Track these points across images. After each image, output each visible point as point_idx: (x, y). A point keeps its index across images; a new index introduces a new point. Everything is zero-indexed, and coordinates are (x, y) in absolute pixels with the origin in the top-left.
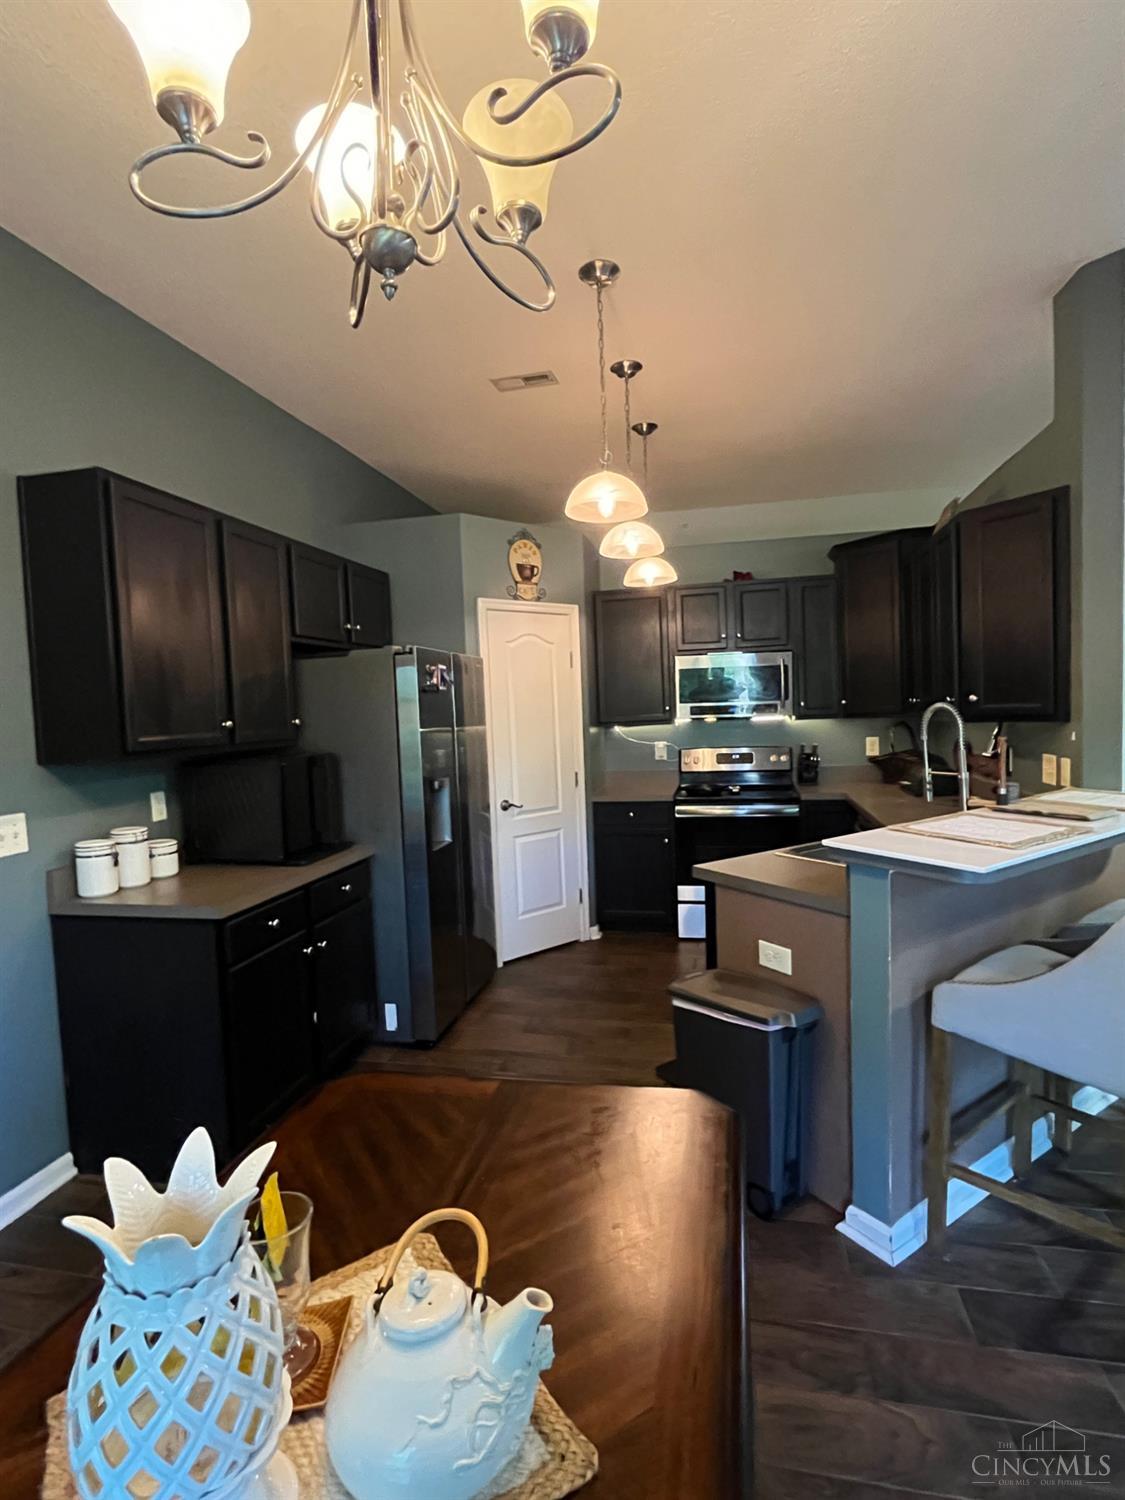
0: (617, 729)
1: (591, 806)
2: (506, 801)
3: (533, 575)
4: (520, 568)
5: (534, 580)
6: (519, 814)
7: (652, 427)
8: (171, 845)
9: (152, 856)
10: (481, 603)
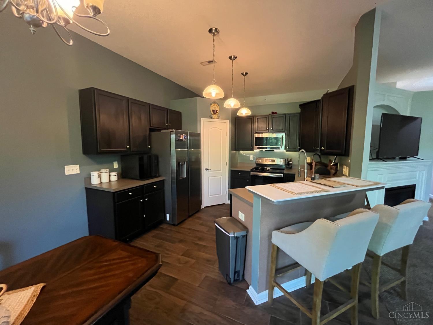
0: (241, 152)
1: (230, 171)
2: (207, 168)
3: (217, 113)
4: (213, 111)
5: (217, 114)
6: (210, 171)
7: (247, 73)
8: (116, 173)
9: (110, 176)
10: (202, 120)
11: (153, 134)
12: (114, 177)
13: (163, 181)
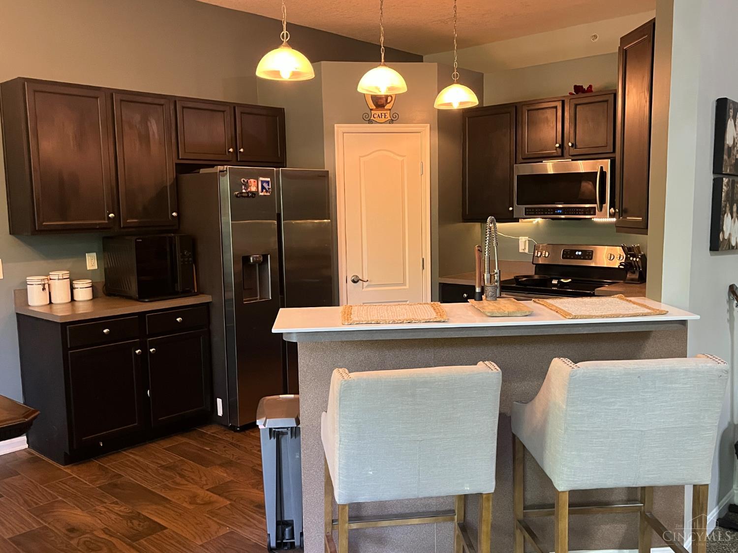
1: (437, 286)
2: (357, 276)
3: (387, 103)
6: (367, 287)
8: (87, 283)
9: (72, 289)
10: (339, 128)
11: (187, 177)
12: (83, 292)
13: (206, 307)
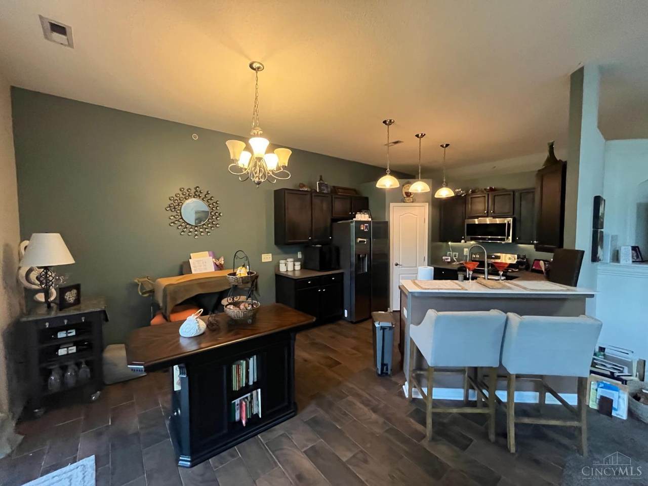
0: (450, 243)
2: (397, 263)
4: (407, 193)
5: (412, 196)
6: (401, 267)
7: (447, 145)
8: (299, 263)
9: (294, 265)
10: (392, 205)
11: (335, 224)
12: (298, 267)
13: (342, 274)
